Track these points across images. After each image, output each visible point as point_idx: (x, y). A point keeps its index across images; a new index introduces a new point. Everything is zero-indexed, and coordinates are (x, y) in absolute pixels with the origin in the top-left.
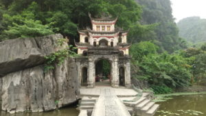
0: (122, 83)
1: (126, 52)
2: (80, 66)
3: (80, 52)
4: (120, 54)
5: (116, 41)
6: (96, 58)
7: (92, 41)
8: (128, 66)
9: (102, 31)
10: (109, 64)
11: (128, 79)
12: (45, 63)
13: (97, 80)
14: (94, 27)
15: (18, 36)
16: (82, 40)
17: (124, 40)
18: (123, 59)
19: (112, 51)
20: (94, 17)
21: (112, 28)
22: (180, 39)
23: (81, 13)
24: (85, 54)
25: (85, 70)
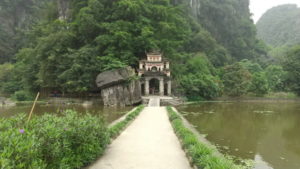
0: (166, 93)
1: (169, 74)
2: (140, 84)
3: (140, 74)
4: (165, 75)
5: (162, 67)
6: (150, 78)
7: (147, 67)
8: (169, 83)
9: (154, 61)
10: (158, 81)
11: (169, 91)
12: (124, 83)
13: (151, 93)
14: (149, 59)
15: (110, 69)
16: (141, 66)
17: (168, 66)
18: (166, 79)
19: (159, 73)
20: (148, 52)
21: (160, 59)
22: (257, 42)
23: (140, 51)
24: (143, 75)
25: (143, 86)
